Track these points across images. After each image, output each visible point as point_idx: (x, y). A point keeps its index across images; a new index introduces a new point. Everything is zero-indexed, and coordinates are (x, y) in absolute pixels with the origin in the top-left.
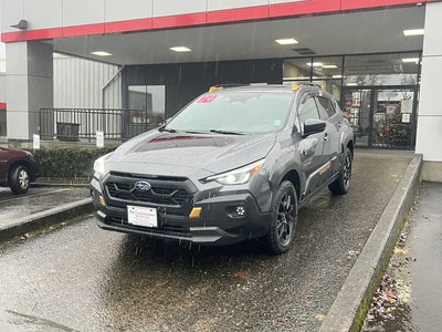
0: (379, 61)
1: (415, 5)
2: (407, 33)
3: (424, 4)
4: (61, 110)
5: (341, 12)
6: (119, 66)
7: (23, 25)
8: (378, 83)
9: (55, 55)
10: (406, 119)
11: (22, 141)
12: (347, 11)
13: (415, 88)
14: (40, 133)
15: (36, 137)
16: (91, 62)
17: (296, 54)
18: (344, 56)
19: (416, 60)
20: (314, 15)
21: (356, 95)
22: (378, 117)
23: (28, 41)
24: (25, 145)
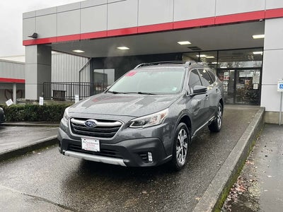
0: (239, 54)
1: (258, 20)
2: (255, 37)
3: (264, 20)
4: (55, 83)
5: (215, 25)
6: (89, 58)
7: (35, 36)
8: (240, 66)
9: (52, 52)
10: (256, 87)
11: (33, 101)
12: (220, 25)
13: (260, 69)
14: (43, 96)
15: (41, 99)
16: (73, 56)
17: (190, 50)
18: (218, 51)
19: (261, 53)
20: (201, 27)
21: (226, 74)
22: (239, 86)
23: (38, 45)
24: (35, 103)
